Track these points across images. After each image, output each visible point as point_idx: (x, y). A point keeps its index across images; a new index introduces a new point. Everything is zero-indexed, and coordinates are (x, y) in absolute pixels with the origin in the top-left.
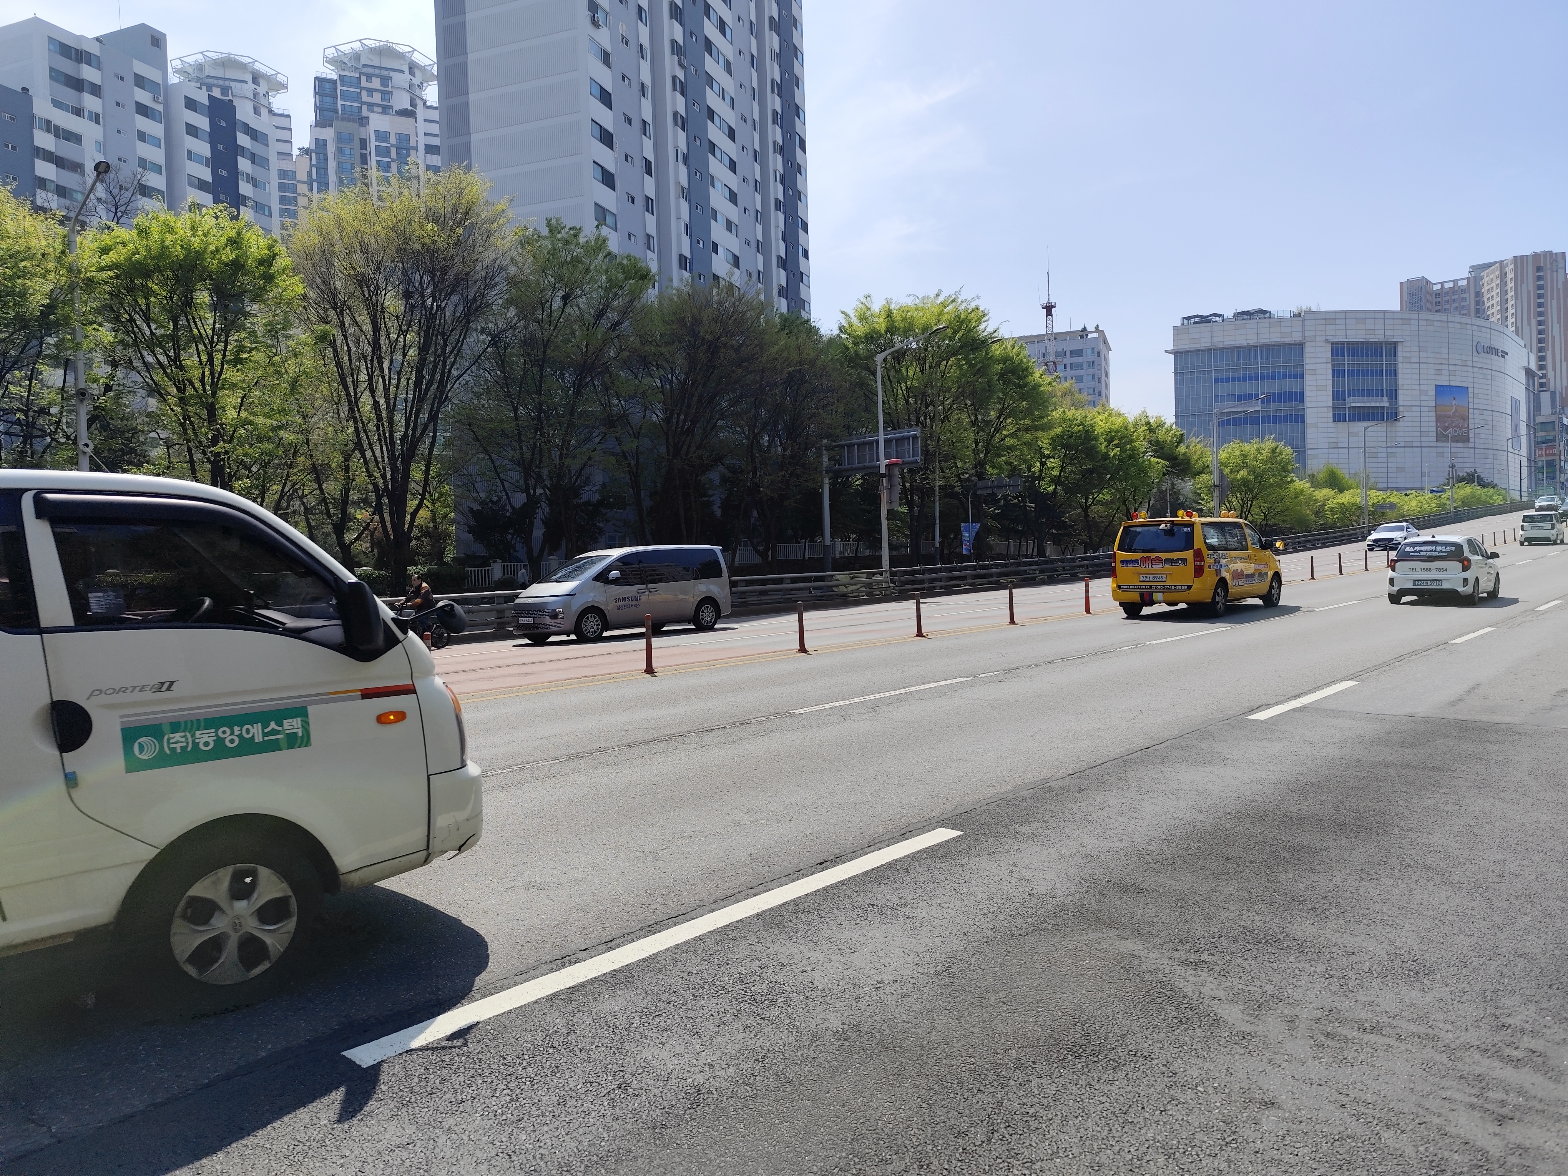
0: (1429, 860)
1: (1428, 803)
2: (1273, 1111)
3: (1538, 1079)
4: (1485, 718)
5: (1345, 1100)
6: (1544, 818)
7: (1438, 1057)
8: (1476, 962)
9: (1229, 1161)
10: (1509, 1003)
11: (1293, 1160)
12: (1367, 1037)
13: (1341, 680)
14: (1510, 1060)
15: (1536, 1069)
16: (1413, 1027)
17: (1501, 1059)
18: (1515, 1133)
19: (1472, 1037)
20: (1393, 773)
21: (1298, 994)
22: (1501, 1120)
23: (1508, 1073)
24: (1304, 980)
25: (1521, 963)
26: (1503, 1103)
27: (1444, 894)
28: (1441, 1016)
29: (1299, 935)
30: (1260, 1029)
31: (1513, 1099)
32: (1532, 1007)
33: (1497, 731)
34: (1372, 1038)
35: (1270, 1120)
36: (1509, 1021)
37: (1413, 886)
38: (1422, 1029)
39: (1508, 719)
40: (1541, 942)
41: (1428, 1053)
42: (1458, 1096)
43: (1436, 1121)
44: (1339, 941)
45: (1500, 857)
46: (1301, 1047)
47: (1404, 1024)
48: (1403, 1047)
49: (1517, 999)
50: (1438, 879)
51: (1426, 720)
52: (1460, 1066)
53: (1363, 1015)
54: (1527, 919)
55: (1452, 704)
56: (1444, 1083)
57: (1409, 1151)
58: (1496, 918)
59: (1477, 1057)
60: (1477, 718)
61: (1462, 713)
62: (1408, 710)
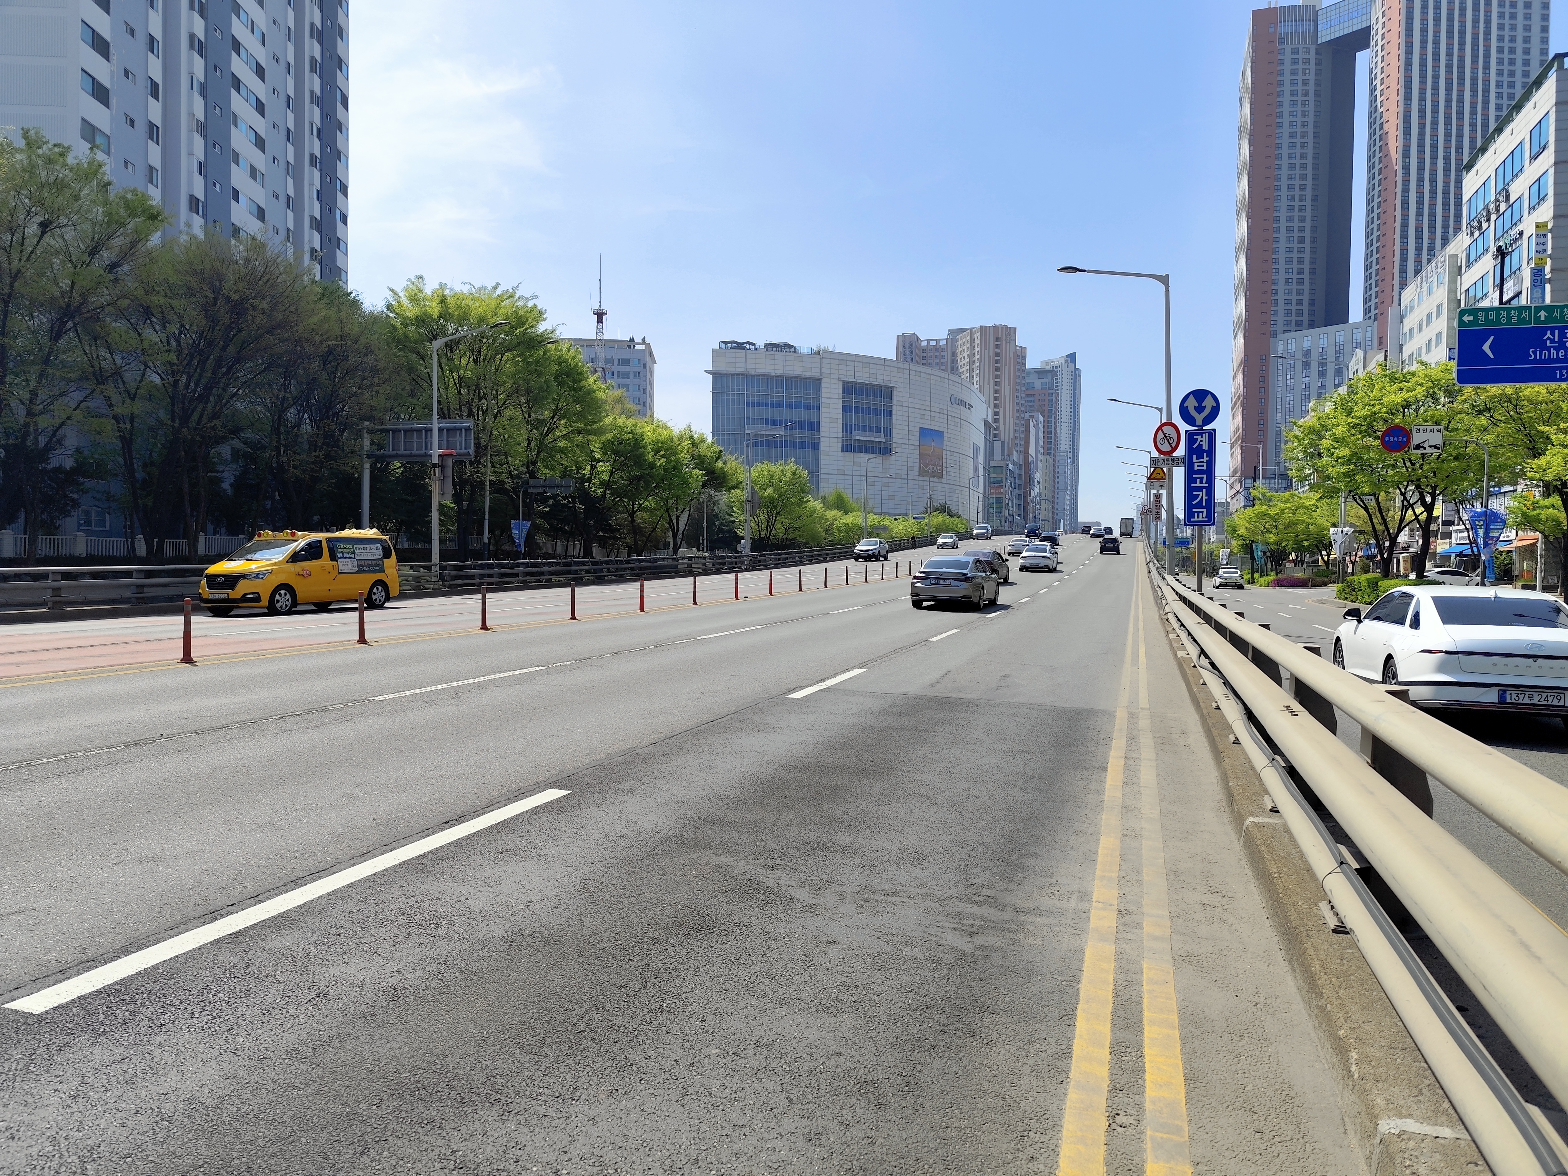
0: (922, 791)
1: (920, 753)
2: (835, 946)
3: (992, 911)
4: (954, 695)
5: (879, 934)
6: (993, 761)
7: (933, 905)
8: (954, 850)
9: (811, 976)
10: (974, 871)
11: (851, 970)
12: (890, 899)
13: (854, 668)
14: (976, 902)
15: (991, 905)
16: (917, 890)
17: (971, 902)
18: (979, 940)
19: (953, 892)
20: (895, 735)
21: (844, 878)
22: (971, 935)
23: (976, 910)
24: (848, 869)
25: (981, 848)
26: (972, 926)
27: (932, 811)
28: (934, 882)
29: (841, 842)
30: (821, 901)
31: (978, 923)
32: (988, 873)
33: (962, 704)
34: (893, 899)
35: (833, 951)
36: (975, 881)
37: (913, 807)
38: (924, 891)
39: (969, 696)
40: (992, 835)
41: (928, 903)
42: (947, 925)
43: (934, 939)
44: (868, 844)
45: (966, 786)
46: (849, 908)
47: (912, 889)
48: (912, 902)
49: (979, 869)
50: (928, 802)
51: (915, 697)
52: (947, 908)
53: (887, 887)
54: (984, 823)
55: (932, 685)
56: (938, 918)
57: (920, 956)
58: (965, 823)
59: (957, 902)
60: (949, 695)
61: (939, 691)
62: (902, 690)
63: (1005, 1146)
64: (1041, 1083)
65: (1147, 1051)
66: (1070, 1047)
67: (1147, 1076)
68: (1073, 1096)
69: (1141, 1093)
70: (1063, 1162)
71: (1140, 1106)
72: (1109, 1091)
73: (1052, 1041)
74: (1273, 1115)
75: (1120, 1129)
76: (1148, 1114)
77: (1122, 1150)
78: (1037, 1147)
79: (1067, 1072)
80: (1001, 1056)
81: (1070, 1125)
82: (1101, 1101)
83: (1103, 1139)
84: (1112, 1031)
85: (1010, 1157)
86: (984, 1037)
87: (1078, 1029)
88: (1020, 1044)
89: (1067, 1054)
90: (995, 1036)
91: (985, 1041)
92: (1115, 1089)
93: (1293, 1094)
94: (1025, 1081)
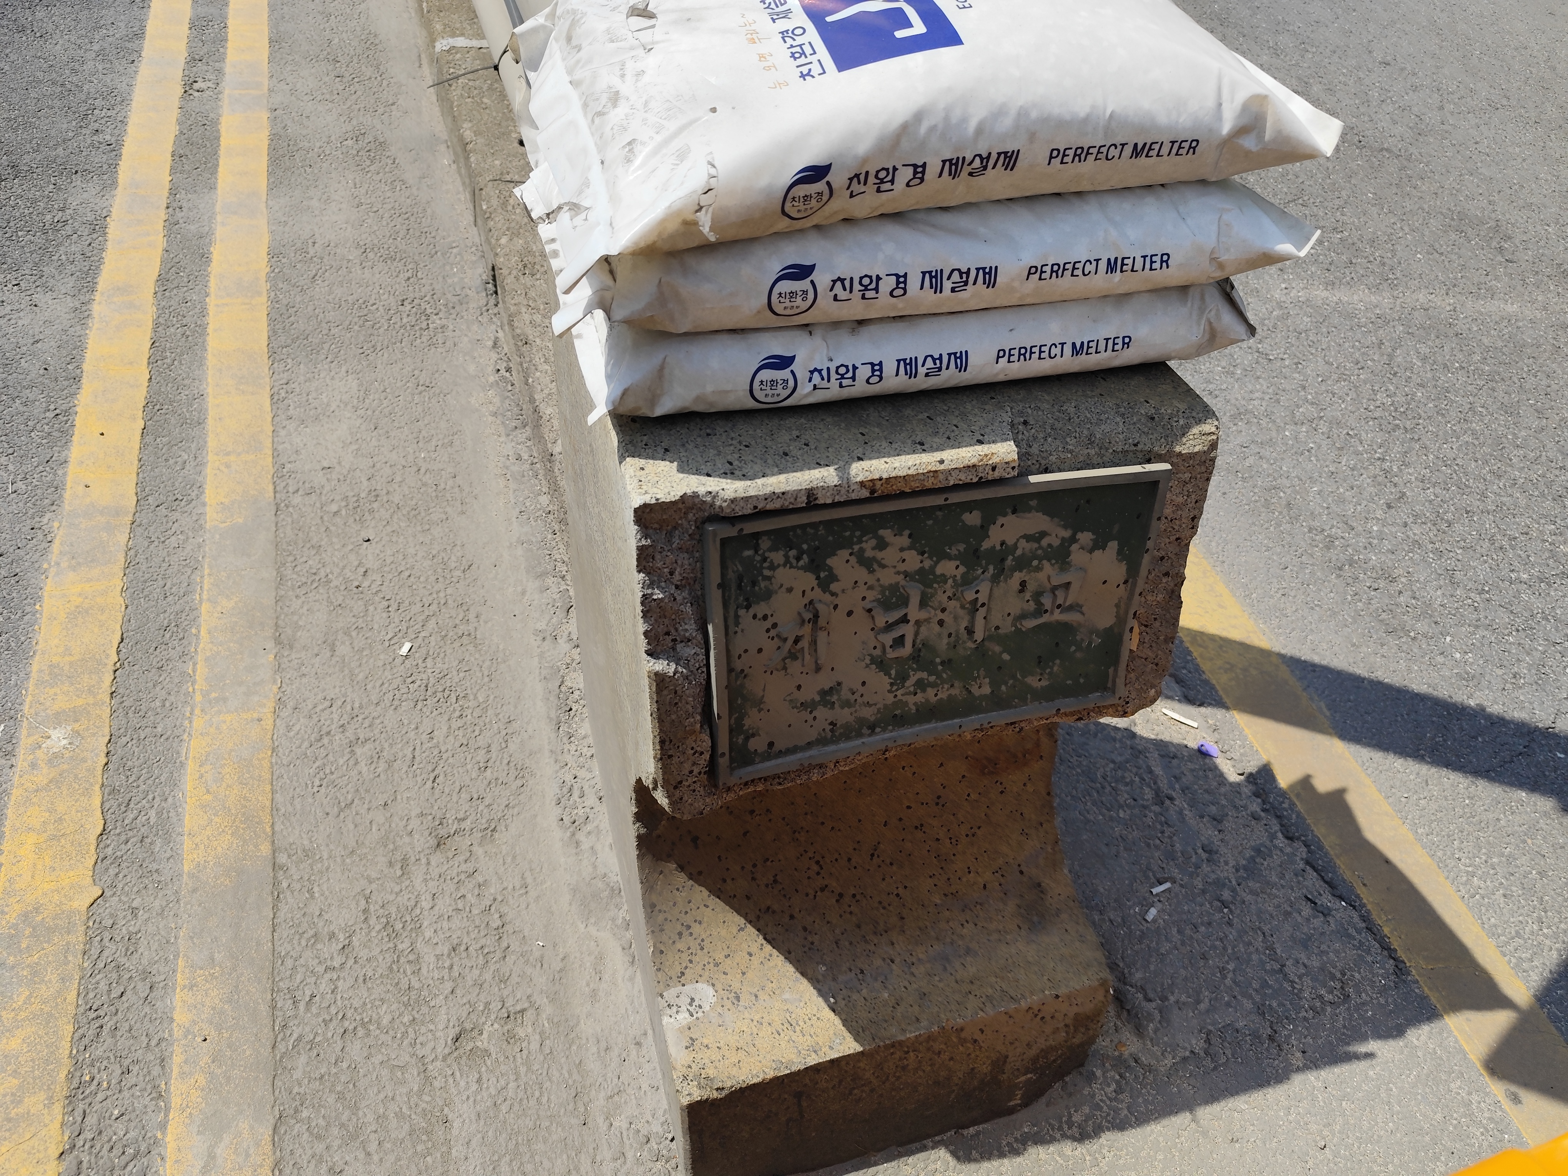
64: (108, 66)
65: (230, 22)
66: (143, 28)
67: (229, 44)
68: (145, 71)
69: (222, 59)
70: (131, 129)
71: (220, 72)
72: (187, 63)
73: (122, 25)
74: (355, 61)
78: (103, 122)
79: (139, 52)
80: (58, 47)
81: (140, 97)
82: (177, 73)
83: (177, 104)
84: (193, 7)
85: (71, 134)
86: (36, 30)
89: (139, 35)
92: (193, 60)
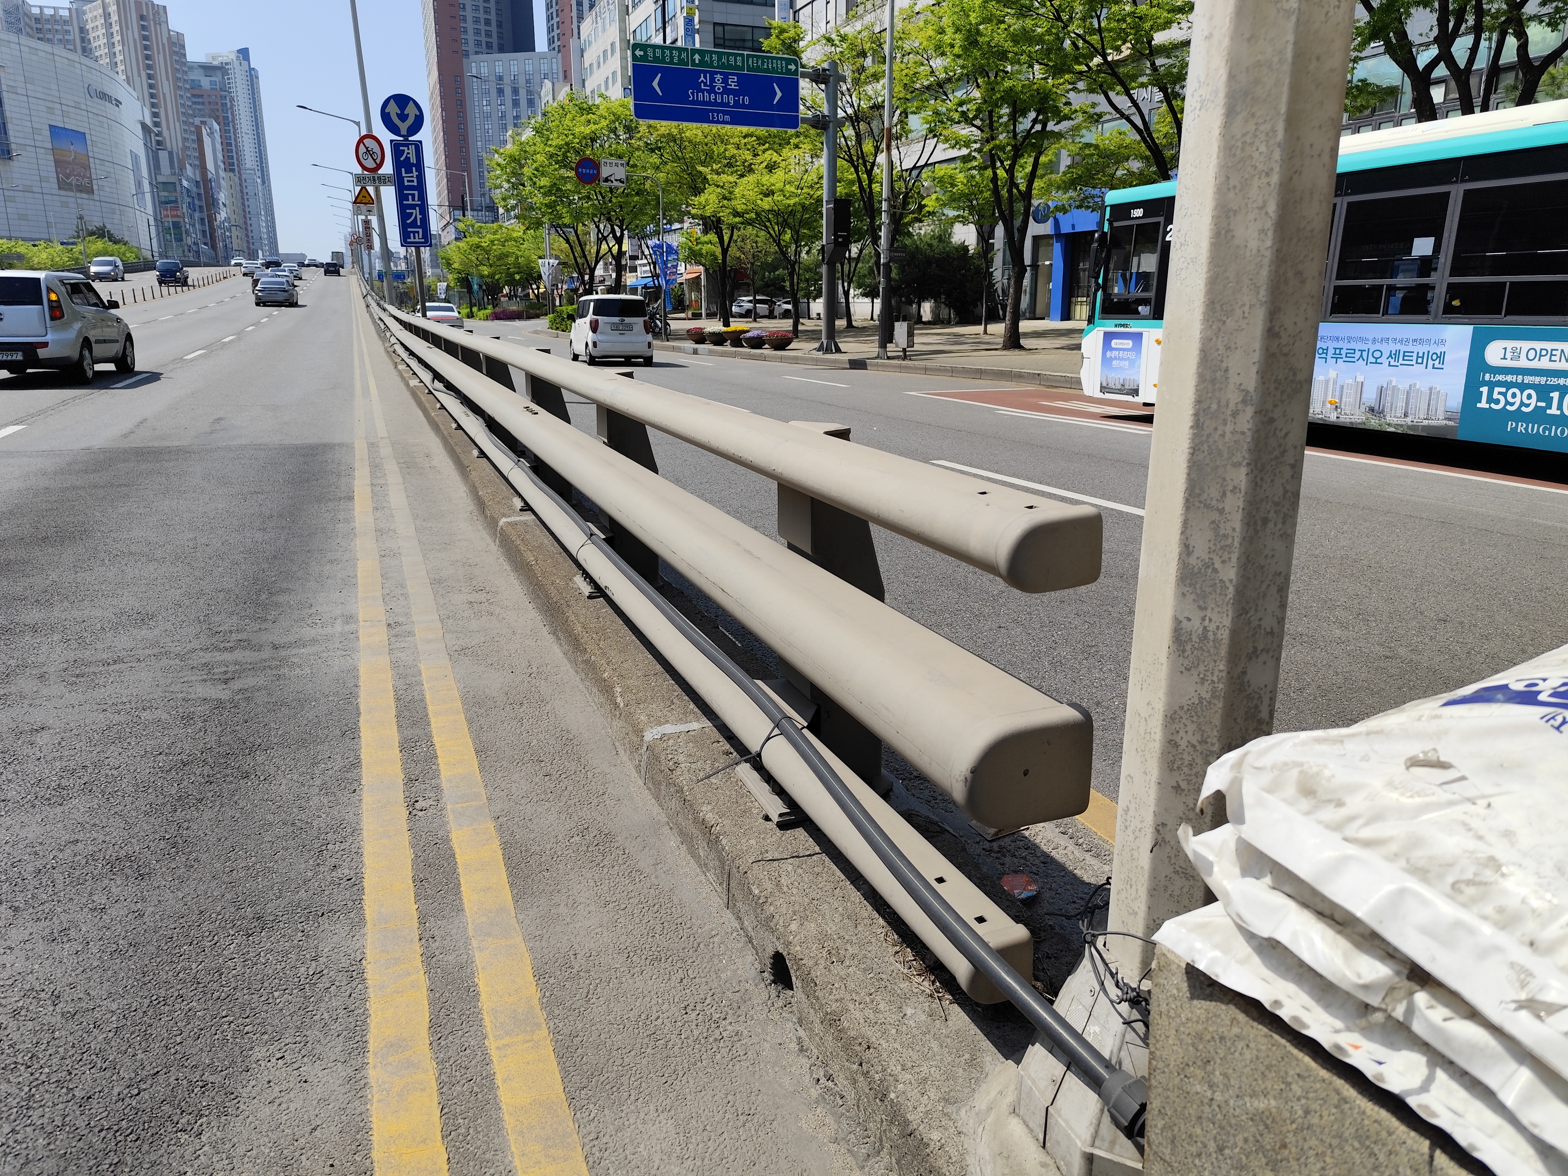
0: (133, 548)
1: (121, 510)
2: (44, 733)
3: (247, 653)
4: (156, 444)
5: (105, 707)
6: (220, 506)
7: (172, 662)
8: (187, 603)
9: (16, 773)
10: (217, 619)
11: (72, 753)
12: (111, 668)
13: (6, 425)
14: (225, 649)
15: (244, 648)
16: (147, 652)
17: (220, 650)
18: (236, 685)
19: (195, 644)
20: (83, 494)
21: (42, 659)
22: (226, 682)
23: (227, 656)
24: (44, 648)
25: (221, 595)
26: (226, 672)
27: (151, 568)
28: (168, 639)
29: (28, 621)
30: (13, 689)
31: (231, 668)
32: (235, 617)
33: (170, 452)
34: (117, 667)
35: (42, 739)
36: (220, 629)
37: (124, 568)
38: (156, 651)
39: (177, 443)
40: (233, 580)
41: (165, 662)
42: (194, 678)
43: (180, 696)
44: (69, 617)
45: (191, 536)
46: (57, 689)
47: (141, 652)
48: (143, 665)
49: (223, 615)
50: (144, 559)
51: (103, 451)
52: (190, 662)
53: (105, 656)
54: (220, 569)
55: (125, 436)
56: (181, 674)
57: (165, 716)
58: (197, 573)
59: (201, 654)
60: (150, 444)
61: (136, 442)
62: (84, 445)
63: (303, 866)
64: (333, 798)
65: (436, 740)
66: (358, 757)
67: (440, 760)
68: (368, 799)
69: (436, 775)
70: (367, 860)
71: (437, 788)
72: (405, 784)
73: (338, 757)
74: (557, 758)
75: (420, 814)
76: (446, 793)
77: (426, 830)
78: (338, 856)
79: (358, 781)
80: (283, 787)
81: (369, 825)
82: (399, 795)
83: (406, 827)
84: (399, 732)
85: (310, 874)
86: (259, 773)
87: (363, 739)
88: (304, 769)
89: (356, 764)
90: (272, 770)
91: (262, 778)
92: (410, 781)
93: (571, 737)
94: (316, 799)
